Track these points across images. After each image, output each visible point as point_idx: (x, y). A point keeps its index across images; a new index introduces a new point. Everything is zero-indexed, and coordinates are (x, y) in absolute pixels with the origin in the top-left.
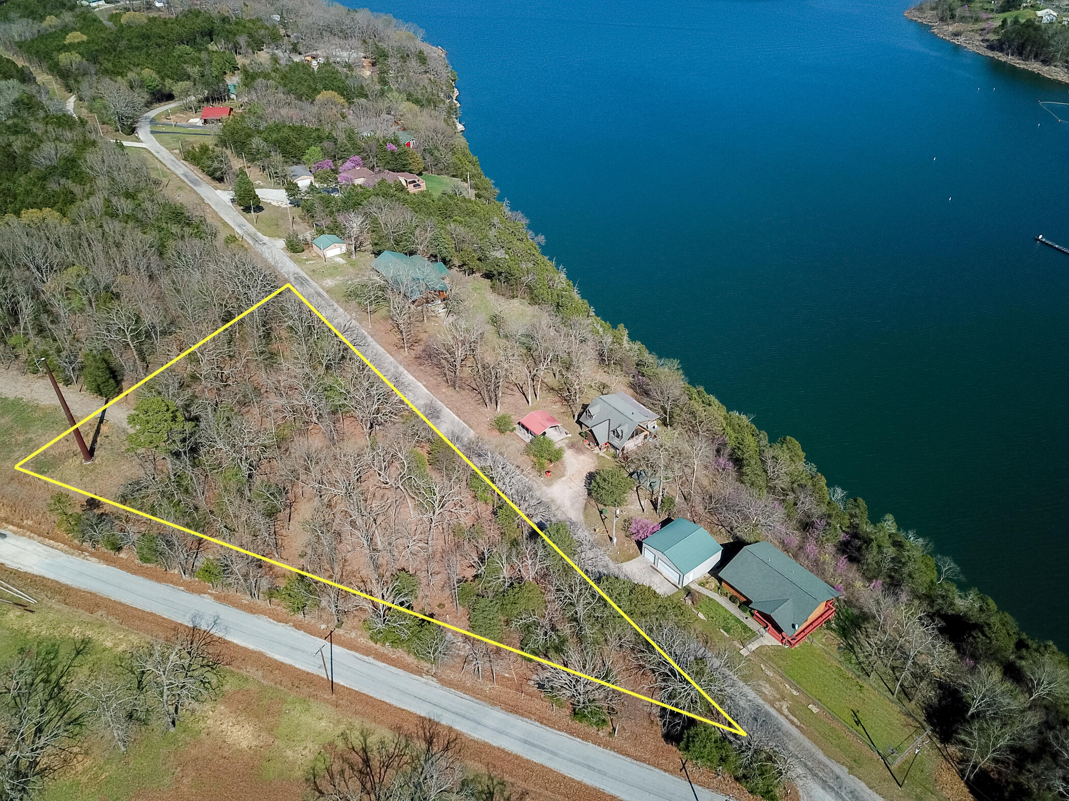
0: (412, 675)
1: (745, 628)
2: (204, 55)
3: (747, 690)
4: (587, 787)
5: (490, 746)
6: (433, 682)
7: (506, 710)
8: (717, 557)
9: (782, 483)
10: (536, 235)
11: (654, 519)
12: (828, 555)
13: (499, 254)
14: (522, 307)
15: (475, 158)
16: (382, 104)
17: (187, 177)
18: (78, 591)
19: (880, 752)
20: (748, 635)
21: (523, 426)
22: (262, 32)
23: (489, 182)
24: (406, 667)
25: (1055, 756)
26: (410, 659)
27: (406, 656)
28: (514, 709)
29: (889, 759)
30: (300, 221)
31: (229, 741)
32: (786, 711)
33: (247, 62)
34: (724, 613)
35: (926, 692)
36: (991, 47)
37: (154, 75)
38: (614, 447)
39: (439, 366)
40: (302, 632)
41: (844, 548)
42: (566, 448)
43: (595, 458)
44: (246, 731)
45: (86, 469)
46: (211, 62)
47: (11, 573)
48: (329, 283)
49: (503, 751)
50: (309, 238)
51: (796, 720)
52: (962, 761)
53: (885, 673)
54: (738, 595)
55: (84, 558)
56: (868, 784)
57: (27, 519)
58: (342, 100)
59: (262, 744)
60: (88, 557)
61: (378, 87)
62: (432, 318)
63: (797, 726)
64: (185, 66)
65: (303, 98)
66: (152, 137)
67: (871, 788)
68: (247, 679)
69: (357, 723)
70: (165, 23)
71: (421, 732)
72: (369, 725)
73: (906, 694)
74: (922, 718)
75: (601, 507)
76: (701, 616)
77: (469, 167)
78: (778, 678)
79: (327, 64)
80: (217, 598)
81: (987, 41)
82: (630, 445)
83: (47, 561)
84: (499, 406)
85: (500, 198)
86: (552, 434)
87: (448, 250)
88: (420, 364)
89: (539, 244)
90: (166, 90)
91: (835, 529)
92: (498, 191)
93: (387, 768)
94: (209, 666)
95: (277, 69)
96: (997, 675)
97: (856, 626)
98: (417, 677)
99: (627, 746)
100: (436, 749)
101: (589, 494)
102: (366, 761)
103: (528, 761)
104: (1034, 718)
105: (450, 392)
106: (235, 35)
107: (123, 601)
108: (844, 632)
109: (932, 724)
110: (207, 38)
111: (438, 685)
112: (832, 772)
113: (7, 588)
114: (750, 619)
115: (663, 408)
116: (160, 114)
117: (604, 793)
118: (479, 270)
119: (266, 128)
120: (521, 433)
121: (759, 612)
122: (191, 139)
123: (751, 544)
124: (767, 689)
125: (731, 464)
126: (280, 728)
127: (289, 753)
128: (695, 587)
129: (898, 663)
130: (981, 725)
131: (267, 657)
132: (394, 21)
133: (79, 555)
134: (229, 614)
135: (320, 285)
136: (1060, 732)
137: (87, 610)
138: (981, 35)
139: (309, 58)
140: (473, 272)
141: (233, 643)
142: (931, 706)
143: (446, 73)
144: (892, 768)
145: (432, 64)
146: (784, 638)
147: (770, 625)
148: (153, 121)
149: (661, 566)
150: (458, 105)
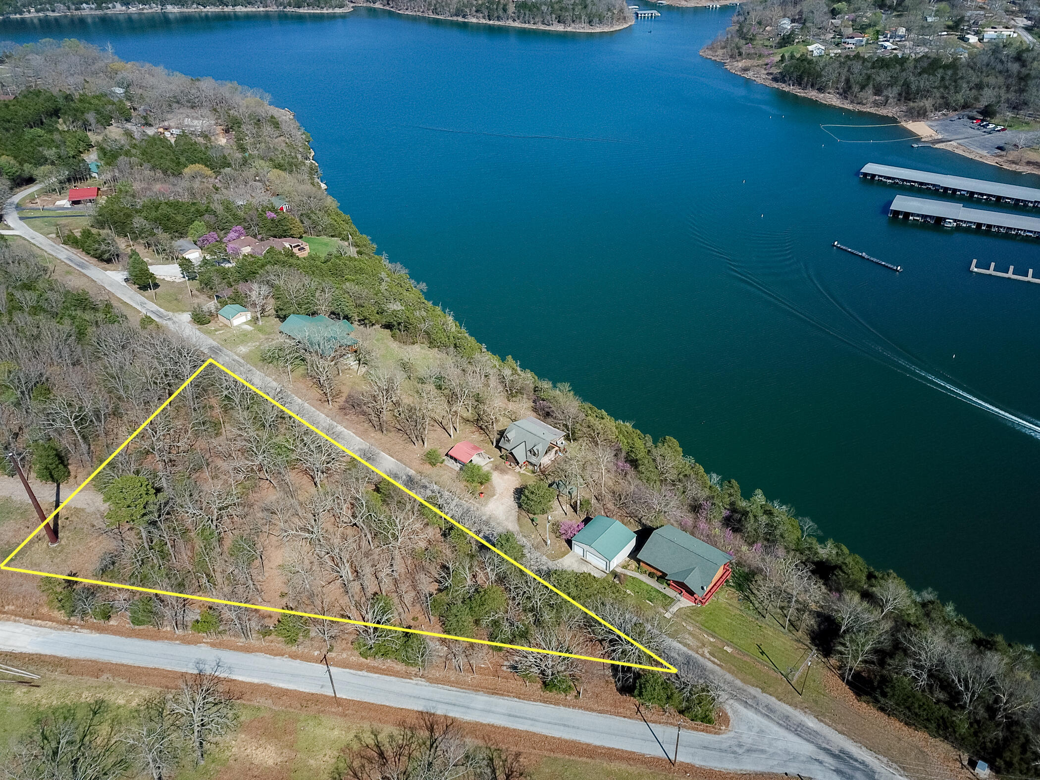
0: (403, 680)
1: (665, 596)
2: (56, 136)
3: (676, 644)
4: (566, 741)
5: (482, 724)
6: (422, 682)
7: (488, 693)
8: (632, 544)
9: (671, 475)
10: (418, 283)
11: (576, 520)
12: (717, 529)
13: (396, 306)
14: (423, 351)
15: (348, 217)
16: (249, 173)
17: (72, 261)
18: (77, 661)
19: (782, 672)
20: (668, 601)
21: (451, 457)
22: (110, 107)
23: (366, 239)
24: (396, 674)
25: (905, 651)
26: (400, 667)
27: (394, 665)
28: (494, 692)
29: (790, 677)
30: (198, 293)
31: (256, 762)
32: (708, 655)
33: (100, 138)
34: (645, 588)
35: (809, 621)
36: (775, 80)
37: (13, 162)
38: (531, 464)
39: (364, 413)
40: (298, 661)
41: (727, 522)
42: (492, 471)
43: (518, 476)
44: (269, 751)
45: (55, 551)
46: (65, 142)
47: (6, 655)
48: (243, 349)
49: (493, 726)
50: (213, 310)
51: (716, 660)
52: (840, 668)
53: (775, 613)
54: (655, 571)
55: (75, 631)
56: (777, 697)
57: (9, 605)
58: (209, 172)
59: (286, 759)
60: (79, 630)
61: (239, 155)
62: (346, 371)
63: (718, 665)
64: (40, 149)
65: (169, 172)
66: (22, 223)
67: (779, 700)
68: (259, 709)
69: (366, 726)
70: (7, 106)
71: (422, 722)
72: (376, 725)
73: (794, 626)
74: (808, 642)
75: (531, 516)
76: (628, 592)
77: (346, 227)
78: (697, 631)
79: (183, 135)
80: (213, 645)
81: (771, 74)
82: (546, 460)
83: (39, 639)
84: (425, 443)
85: (378, 252)
86: (477, 460)
87: (349, 308)
88: (346, 414)
89: (421, 291)
90: (26, 175)
91: (719, 507)
92: (375, 246)
93: (400, 755)
95: (135, 145)
96: (857, 598)
97: (748, 580)
98: (408, 680)
99: (591, 704)
100: (437, 734)
101: (520, 506)
102: (381, 755)
103: (514, 730)
104: (887, 625)
105: (379, 435)
106: (83, 113)
107: (124, 662)
108: (740, 587)
109: (816, 645)
110: (54, 119)
111: (427, 684)
112: (750, 694)
113: (7, 670)
114: (667, 589)
115: (566, 426)
116: (24, 199)
117: (580, 743)
118: (377, 322)
119: (143, 206)
120: (450, 463)
121: (674, 581)
122: (63, 221)
123: (657, 528)
124: (690, 641)
125: (628, 465)
126: (299, 743)
127: (312, 762)
128: (619, 570)
129: (785, 604)
130: (851, 637)
131: (272, 687)
132: (240, 88)
133: (69, 630)
134: (228, 657)
135: (235, 352)
136: (906, 631)
137: (92, 676)
138: (765, 69)
139: (161, 130)
140: (373, 325)
141: (238, 681)
142: (813, 632)
143: (299, 135)
144: (792, 683)
145: (284, 127)
146: (696, 599)
147: (684, 591)
148: (18, 207)
149: (590, 558)
150: (317, 164)
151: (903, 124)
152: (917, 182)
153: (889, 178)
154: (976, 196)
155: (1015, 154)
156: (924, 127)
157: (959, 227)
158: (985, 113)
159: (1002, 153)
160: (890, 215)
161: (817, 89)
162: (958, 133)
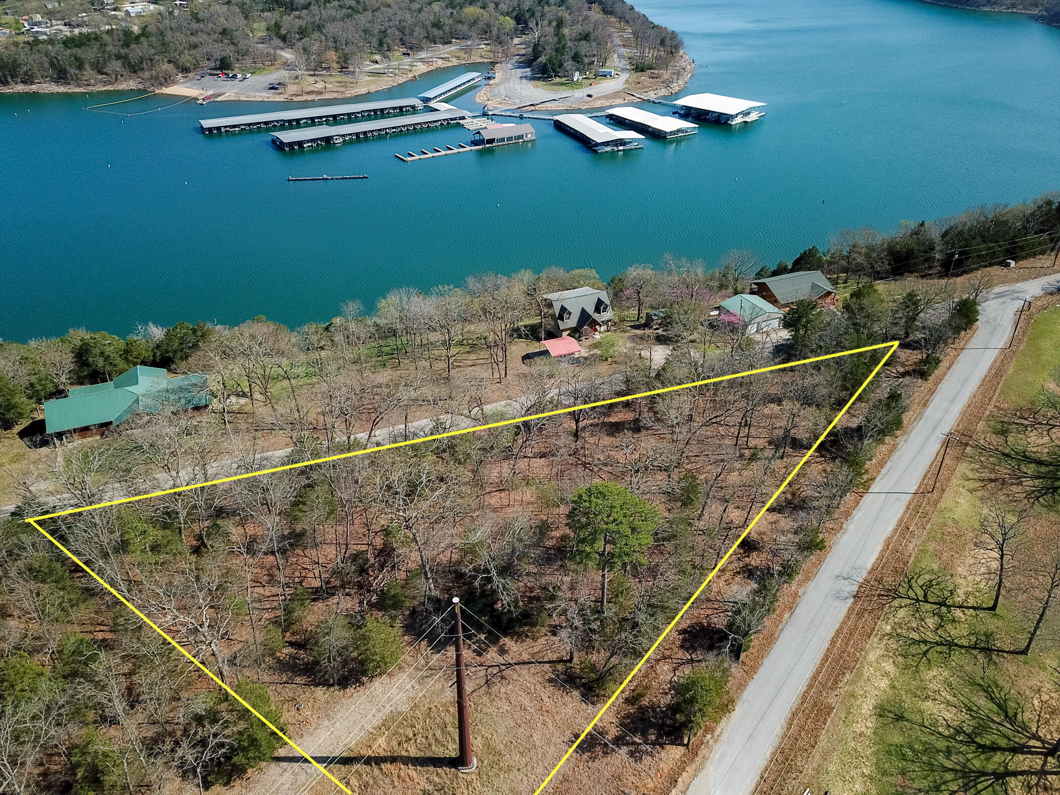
80: (807, 579)
94: (909, 581)
102: (992, 480)
151: (157, 91)
152: (262, 122)
153: (234, 126)
154: (316, 120)
155: (292, 89)
156: (181, 89)
157: (345, 141)
158: (224, 66)
159: (280, 91)
160: (287, 149)
161: (22, 82)
162: (222, 87)
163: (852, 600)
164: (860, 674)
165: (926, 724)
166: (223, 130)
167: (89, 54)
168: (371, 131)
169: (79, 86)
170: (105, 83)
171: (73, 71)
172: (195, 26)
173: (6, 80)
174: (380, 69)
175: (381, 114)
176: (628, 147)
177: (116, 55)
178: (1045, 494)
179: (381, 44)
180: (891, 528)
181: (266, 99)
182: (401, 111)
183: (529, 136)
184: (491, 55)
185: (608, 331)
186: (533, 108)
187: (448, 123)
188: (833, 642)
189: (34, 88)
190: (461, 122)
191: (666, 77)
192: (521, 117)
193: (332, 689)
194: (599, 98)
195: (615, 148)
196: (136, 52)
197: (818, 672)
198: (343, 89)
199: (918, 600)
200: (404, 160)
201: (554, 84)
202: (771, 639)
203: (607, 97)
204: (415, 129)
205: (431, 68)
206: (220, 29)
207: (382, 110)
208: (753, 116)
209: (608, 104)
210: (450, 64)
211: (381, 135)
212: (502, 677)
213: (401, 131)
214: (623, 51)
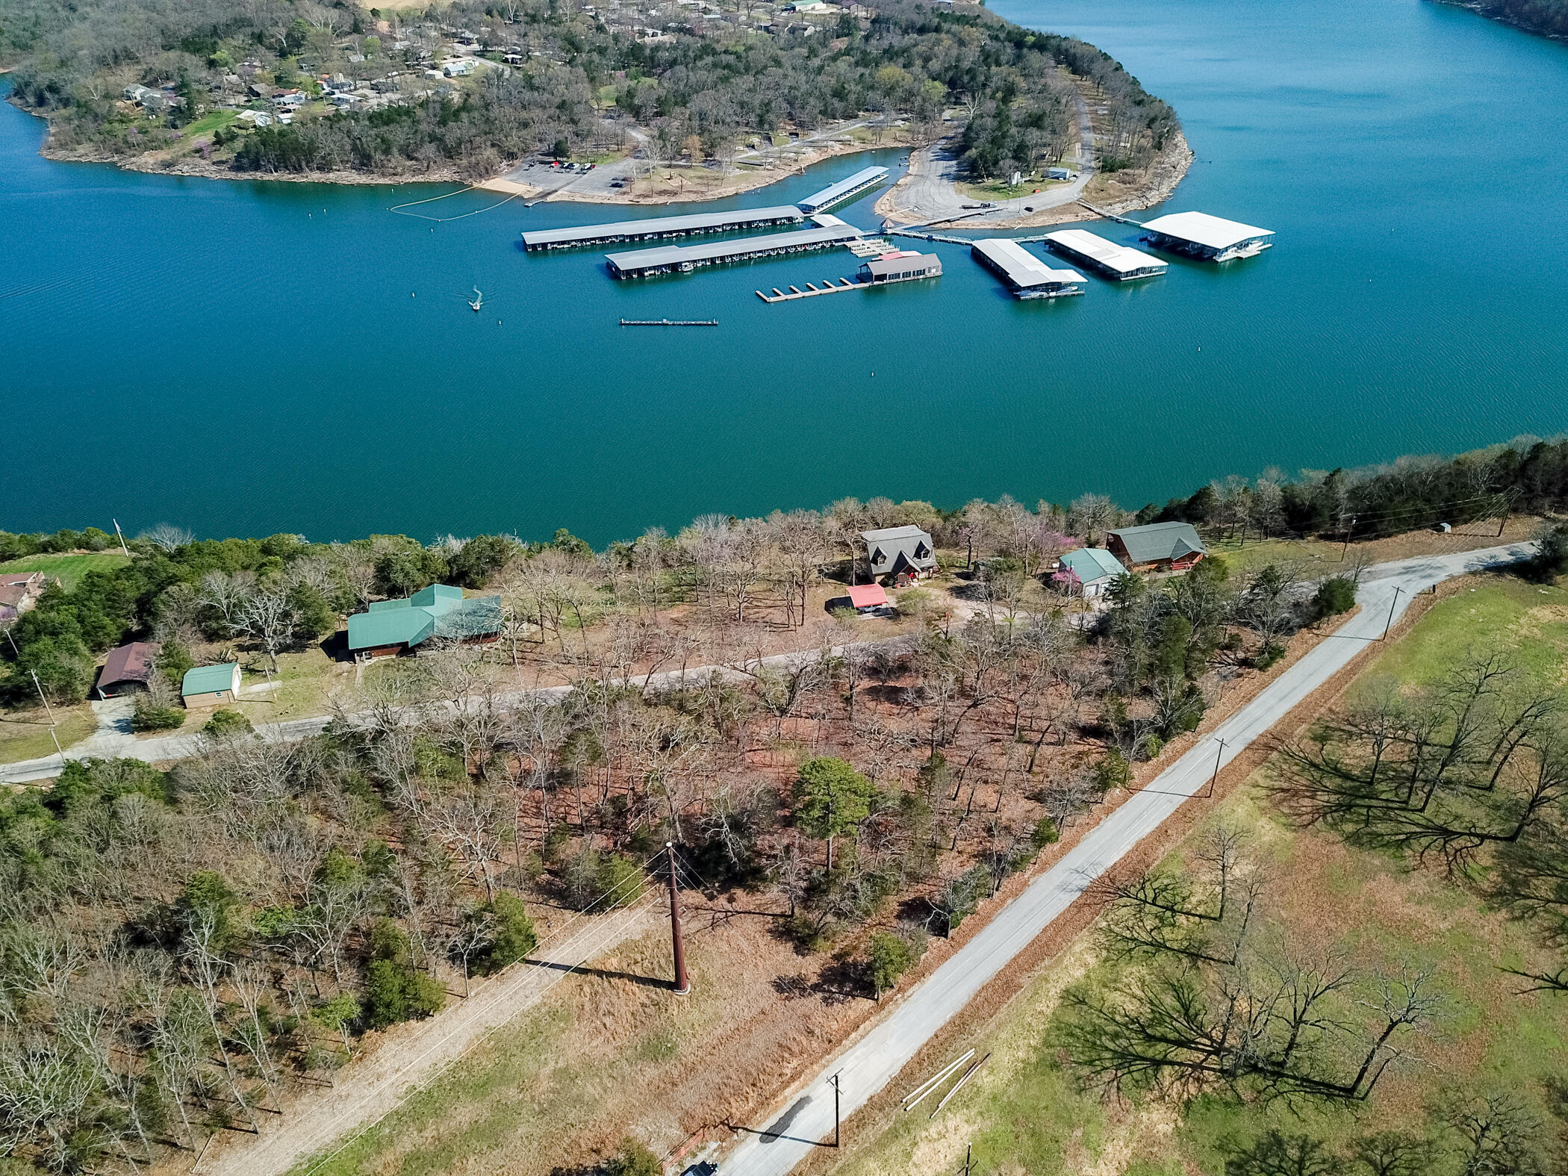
7: (1246, 703)
18: (969, 1006)
36: (236, 169)
40: (1117, 810)
45: (701, 990)
47: (897, 1084)
54: (1153, 566)
55: (904, 1000)
60: (905, 995)
68: (1172, 856)
69: (1241, 789)
71: (1262, 751)
80: (1043, 870)
81: (221, 162)
83: (890, 1042)
94: (1144, 883)
102: (1283, 790)
103: (1300, 703)
121: (1180, 559)
137: (1011, 993)
138: (204, 158)
151: (476, 185)
152: (598, 238)
153: (563, 243)
154: (665, 235)
155: (640, 186)
156: (506, 183)
157: (696, 268)
158: (558, 152)
159: (624, 189)
160: (624, 278)
161: (318, 168)
162: (553, 181)
163: (1079, 894)
164: (1060, 961)
165: (1105, 1010)
166: (549, 247)
167: (398, 134)
168: (731, 256)
169: (383, 175)
170: (416, 172)
171: (378, 156)
172: (528, 95)
173: (300, 166)
174: (756, 157)
175: (746, 229)
176: (1061, 293)
177: (430, 135)
178: (1335, 811)
179: (761, 122)
180: (1148, 830)
181: (606, 201)
182: (774, 226)
183: (933, 271)
184: (909, 136)
185: (929, 578)
186: (948, 225)
187: (832, 246)
188: (1044, 930)
189: (332, 177)
190: (849, 244)
191: (1143, 181)
192: (930, 239)
193: (579, 914)
194: (1042, 213)
195: (1045, 294)
196: (454, 132)
197: (1019, 955)
198: (704, 189)
199: (1145, 902)
200: (765, 301)
201: (984, 189)
202: (987, 919)
203: (1052, 212)
204: (787, 253)
205: (825, 156)
206: (557, 100)
207: (749, 223)
208: (1253, 250)
209: (1052, 222)
210: (850, 150)
211: (743, 261)
212: (727, 922)
213: (769, 255)
214: (1089, 137)
